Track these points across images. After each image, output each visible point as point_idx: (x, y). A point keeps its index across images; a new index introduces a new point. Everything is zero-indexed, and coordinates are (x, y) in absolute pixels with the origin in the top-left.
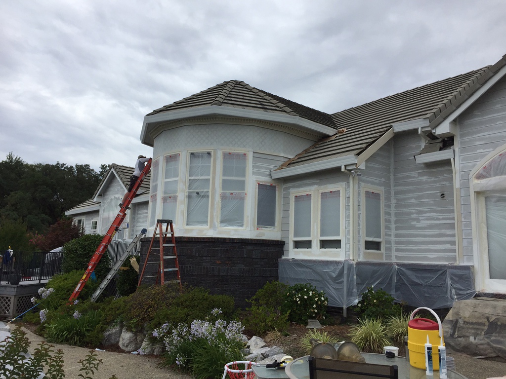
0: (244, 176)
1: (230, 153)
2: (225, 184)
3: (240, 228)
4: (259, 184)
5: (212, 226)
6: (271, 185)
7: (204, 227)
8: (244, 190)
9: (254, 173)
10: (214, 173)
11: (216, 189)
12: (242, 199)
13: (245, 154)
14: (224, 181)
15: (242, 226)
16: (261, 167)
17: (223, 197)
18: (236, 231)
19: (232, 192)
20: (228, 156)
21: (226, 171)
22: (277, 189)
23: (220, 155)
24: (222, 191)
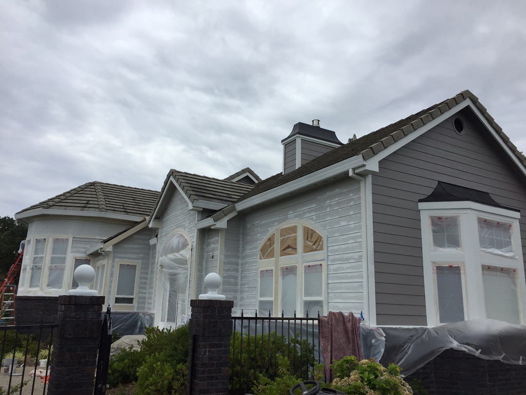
0: (66, 254)
1: (58, 239)
2: (53, 260)
3: (60, 290)
4: (76, 259)
5: (42, 289)
6: (86, 259)
7: (38, 289)
8: (64, 263)
9: (72, 252)
10: (46, 253)
11: (47, 264)
12: (62, 270)
13: (67, 239)
14: (52, 258)
15: (61, 288)
16: (80, 247)
17: (51, 269)
18: (56, 291)
19: (56, 265)
20: (56, 241)
21: (54, 252)
22: (91, 262)
23: (50, 241)
24: (50, 265)
